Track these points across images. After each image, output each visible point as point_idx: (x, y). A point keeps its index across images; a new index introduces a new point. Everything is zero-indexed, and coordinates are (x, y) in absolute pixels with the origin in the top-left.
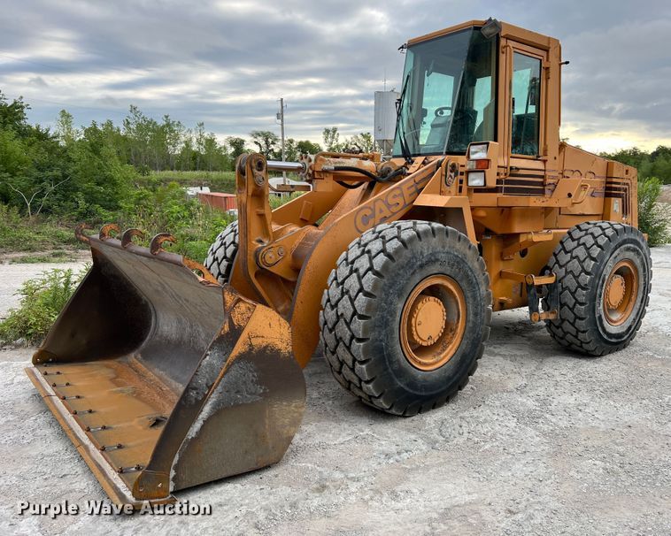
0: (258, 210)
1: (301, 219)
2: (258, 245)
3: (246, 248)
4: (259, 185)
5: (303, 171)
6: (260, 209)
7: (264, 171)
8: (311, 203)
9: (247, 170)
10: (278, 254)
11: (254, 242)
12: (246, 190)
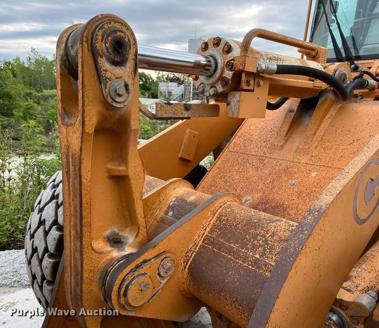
0: (110, 166)
1: (181, 159)
2: (110, 252)
3: (79, 265)
4: (115, 104)
5: (209, 74)
6: (117, 163)
7: (130, 64)
8: (197, 133)
9: (82, 62)
10: (159, 274)
11: (100, 245)
12: (80, 118)
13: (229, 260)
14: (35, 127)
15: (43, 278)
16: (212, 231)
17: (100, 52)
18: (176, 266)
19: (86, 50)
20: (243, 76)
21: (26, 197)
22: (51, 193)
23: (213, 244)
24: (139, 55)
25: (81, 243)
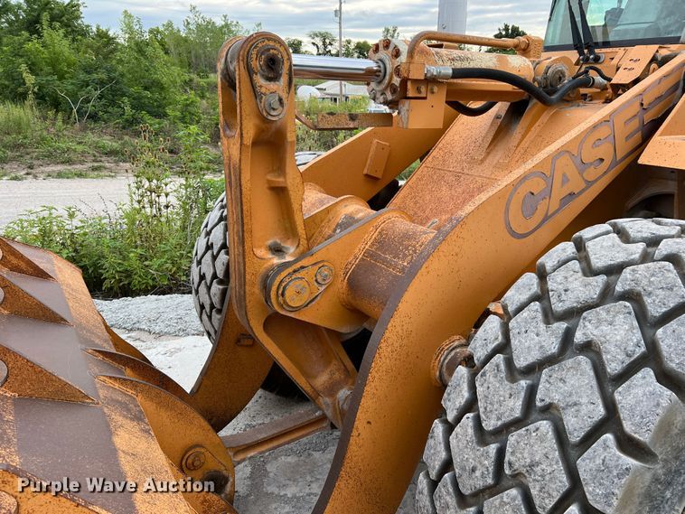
0: (269, 177)
1: (367, 176)
2: (270, 259)
3: (242, 268)
4: (270, 118)
5: (379, 79)
6: (276, 174)
7: (284, 80)
8: (387, 144)
9: (239, 79)
10: (316, 280)
11: (261, 252)
12: (238, 130)
13: (381, 269)
14: (197, 134)
15: (212, 306)
16: (373, 244)
17: (255, 69)
18: (335, 276)
19: (242, 68)
20: (409, 84)
21: (189, 229)
22: (219, 214)
23: (371, 256)
24: (295, 65)
25: (243, 247)
